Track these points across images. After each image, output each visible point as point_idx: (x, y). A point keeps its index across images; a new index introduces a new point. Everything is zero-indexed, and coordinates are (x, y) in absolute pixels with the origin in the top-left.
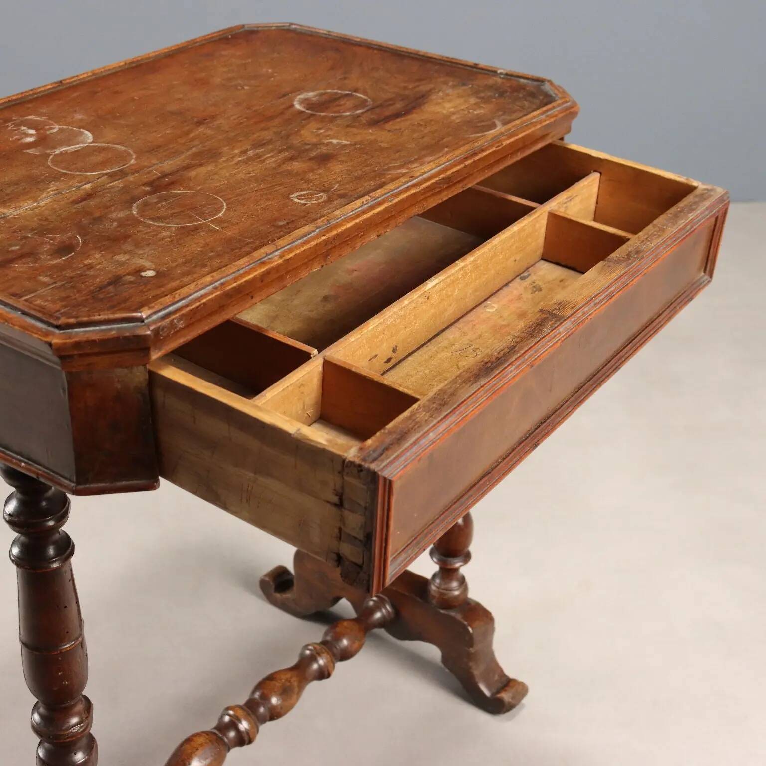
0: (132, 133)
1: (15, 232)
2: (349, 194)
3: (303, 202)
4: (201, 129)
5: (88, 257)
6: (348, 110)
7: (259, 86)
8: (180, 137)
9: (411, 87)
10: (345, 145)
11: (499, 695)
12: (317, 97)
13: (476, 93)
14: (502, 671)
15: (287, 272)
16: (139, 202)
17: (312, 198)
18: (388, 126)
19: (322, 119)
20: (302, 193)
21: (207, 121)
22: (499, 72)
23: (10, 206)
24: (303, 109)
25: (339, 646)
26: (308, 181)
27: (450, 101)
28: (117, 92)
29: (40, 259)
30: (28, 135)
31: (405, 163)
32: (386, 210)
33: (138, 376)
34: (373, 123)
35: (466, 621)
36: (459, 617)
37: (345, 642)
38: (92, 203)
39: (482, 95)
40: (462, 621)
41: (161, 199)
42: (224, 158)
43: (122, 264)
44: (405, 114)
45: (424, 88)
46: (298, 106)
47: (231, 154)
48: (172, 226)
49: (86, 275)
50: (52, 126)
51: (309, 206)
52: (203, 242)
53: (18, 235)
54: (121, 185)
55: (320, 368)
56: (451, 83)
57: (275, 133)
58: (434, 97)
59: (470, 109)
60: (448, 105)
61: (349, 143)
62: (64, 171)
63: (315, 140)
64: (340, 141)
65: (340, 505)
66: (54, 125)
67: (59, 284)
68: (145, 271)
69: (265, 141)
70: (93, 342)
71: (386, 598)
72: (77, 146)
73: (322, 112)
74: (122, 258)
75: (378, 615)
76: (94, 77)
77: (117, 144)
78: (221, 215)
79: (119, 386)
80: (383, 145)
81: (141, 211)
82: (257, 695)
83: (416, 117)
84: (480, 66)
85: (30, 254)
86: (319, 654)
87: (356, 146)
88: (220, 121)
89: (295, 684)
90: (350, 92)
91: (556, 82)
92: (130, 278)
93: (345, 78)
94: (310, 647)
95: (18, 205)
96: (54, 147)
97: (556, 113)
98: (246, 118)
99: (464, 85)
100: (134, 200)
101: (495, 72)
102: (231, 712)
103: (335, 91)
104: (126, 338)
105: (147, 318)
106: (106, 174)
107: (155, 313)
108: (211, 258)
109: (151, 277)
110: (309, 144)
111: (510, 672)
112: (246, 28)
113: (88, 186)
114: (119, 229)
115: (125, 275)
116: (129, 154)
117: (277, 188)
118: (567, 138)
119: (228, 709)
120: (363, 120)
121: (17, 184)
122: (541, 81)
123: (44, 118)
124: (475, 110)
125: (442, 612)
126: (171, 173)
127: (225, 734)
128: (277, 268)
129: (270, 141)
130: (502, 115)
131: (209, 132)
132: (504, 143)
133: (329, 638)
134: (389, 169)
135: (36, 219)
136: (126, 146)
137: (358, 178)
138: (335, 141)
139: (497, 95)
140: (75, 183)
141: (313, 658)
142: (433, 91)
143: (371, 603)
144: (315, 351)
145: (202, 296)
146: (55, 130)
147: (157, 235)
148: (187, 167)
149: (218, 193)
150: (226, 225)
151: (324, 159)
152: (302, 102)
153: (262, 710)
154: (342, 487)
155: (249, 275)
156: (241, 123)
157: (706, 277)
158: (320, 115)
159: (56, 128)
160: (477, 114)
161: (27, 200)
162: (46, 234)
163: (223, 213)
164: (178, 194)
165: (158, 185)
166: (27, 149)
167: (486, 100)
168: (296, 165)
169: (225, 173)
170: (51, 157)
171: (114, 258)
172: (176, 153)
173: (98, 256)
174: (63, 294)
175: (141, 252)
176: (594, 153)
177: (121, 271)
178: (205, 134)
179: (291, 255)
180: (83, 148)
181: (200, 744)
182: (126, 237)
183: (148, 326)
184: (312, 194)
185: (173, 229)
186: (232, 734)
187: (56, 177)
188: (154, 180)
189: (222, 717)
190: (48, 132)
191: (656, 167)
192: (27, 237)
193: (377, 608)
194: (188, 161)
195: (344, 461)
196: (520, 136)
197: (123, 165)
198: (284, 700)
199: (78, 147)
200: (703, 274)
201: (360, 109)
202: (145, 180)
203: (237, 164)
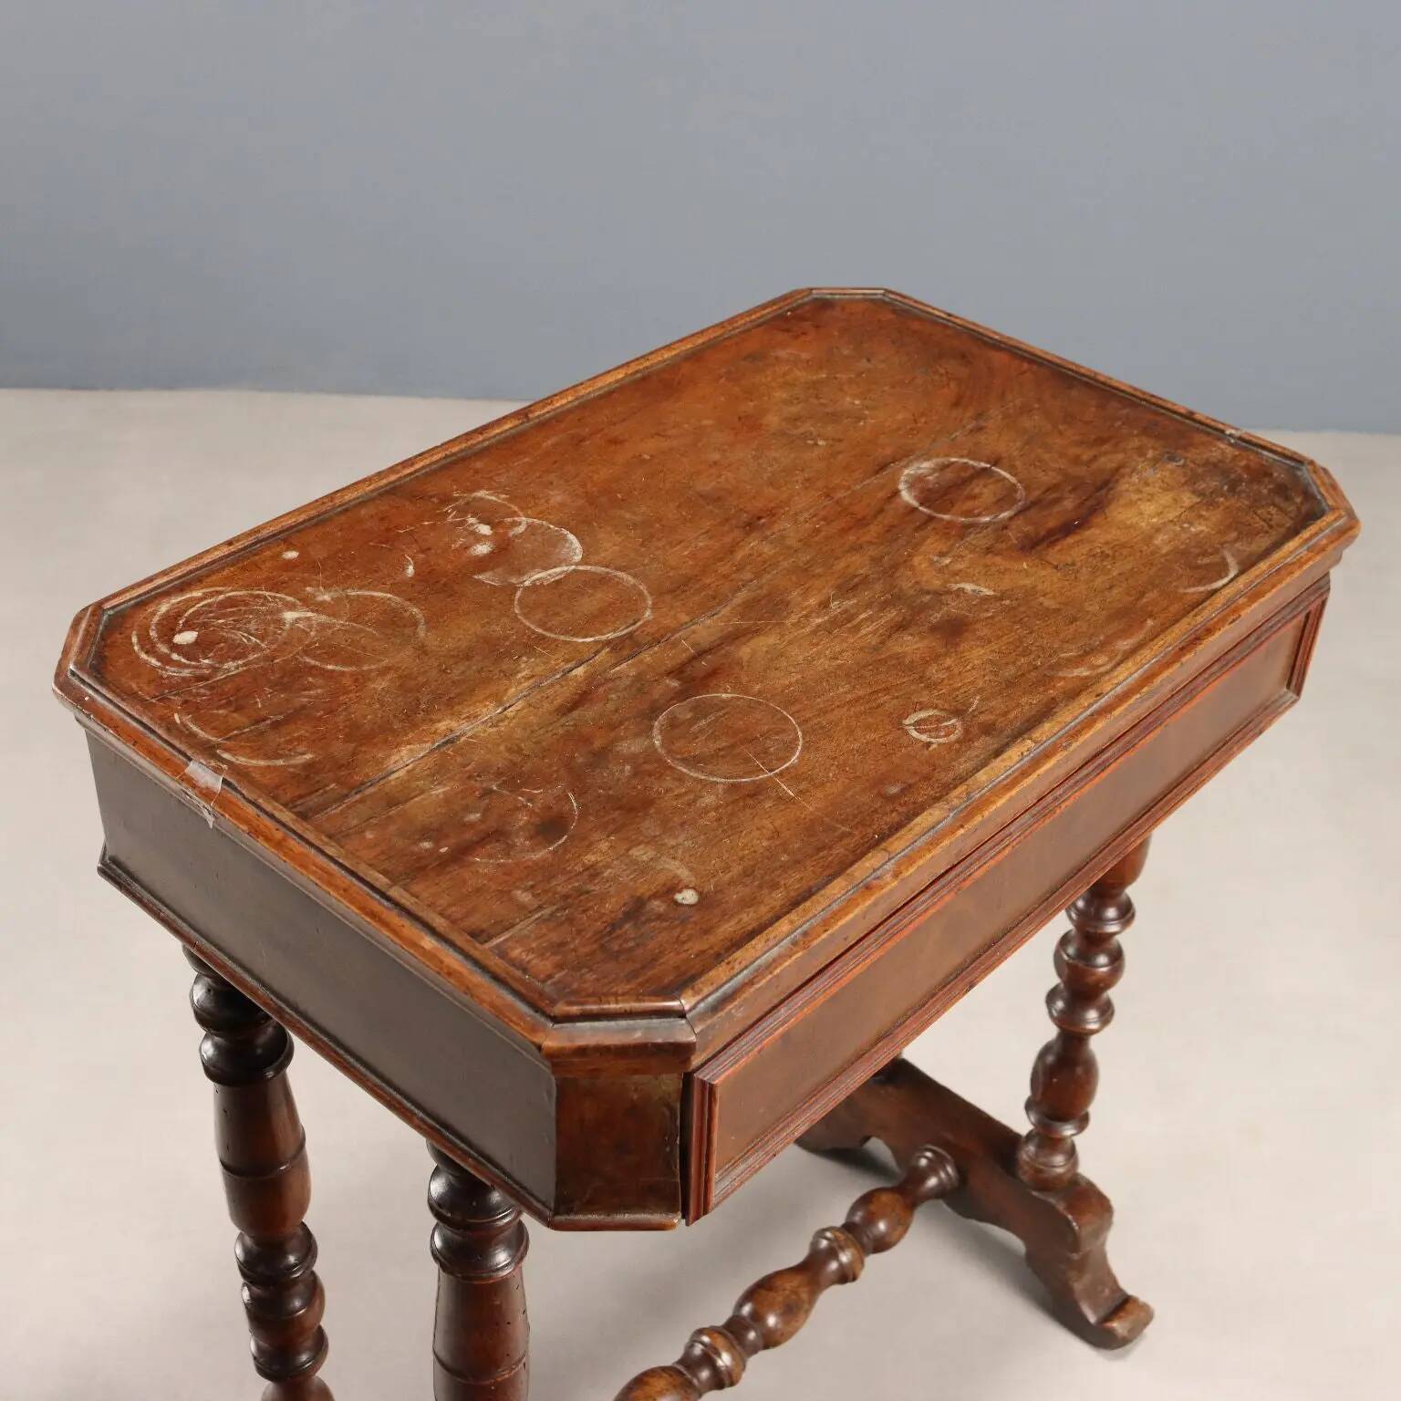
0: (642, 545)
1: (470, 777)
2: (998, 725)
3: (924, 738)
4: (753, 543)
5: (589, 847)
6: (987, 510)
7: (840, 441)
8: (721, 560)
9: (1085, 457)
10: (986, 599)
11: (1109, 1325)
12: (936, 475)
13: (1191, 481)
14: (1115, 1281)
16: (663, 718)
17: (937, 729)
18: (1054, 554)
19: (947, 531)
20: (923, 715)
21: (763, 521)
22: (1228, 432)
23: (460, 713)
24: (915, 503)
25: (871, 1232)
26: (931, 686)
27: (1151, 498)
28: (615, 441)
29: (513, 846)
30: (479, 538)
31: (1087, 653)
33: (667, 1084)
34: (1033, 545)
35: (1072, 1214)
36: (1061, 1207)
37: (882, 1226)
38: (588, 713)
39: (1202, 486)
40: (1065, 1213)
41: (700, 711)
42: (794, 618)
43: (644, 869)
44: (1078, 527)
45: (1107, 462)
46: (906, 495)
47: (803, 609)
48: (719, 780)
49: (588, 892)
50: (516, 519)
51: (935, 749)
52: (770, 826)
53: (478, 785)
54: (633, 673)
56: (1150, 454)
57: (873, 559)
58: (1123, 486)
59: (1185, 523)
60: (1148, 508)
61: (991, 593)
62: (540, 631)
63: (936, 583)
64: (977, 588)
66: (519, 516)
67: (547, 912)
68: (680, 891)
69: (856, 580)
70: (604, 1049)
71: (949, 1157)
72: (558, 570)
73: (945, 514)
74: (642, 853)
75: (932, 1182)
76: (576, 403)
77: (621, 570)
78: (794, 759)
79: (636, 1097)
80: (1048, 603)
81: (668, 739)
82: (747, 1309)
83: (1098, 535)
84: (1197, 417)
85: (496, 835)
86: (842, 1248)
87: (1003, 602)
88: (784, 525)
89: (804, 1296)
90: (988, 466)
92: (657, 906)
93: (980, 429)
94: (829, 1234)
95: (472, 710)
96: (520, 572)
97: (1324, 542)
98: (824, 519)
99: (1172, 459)
100: (654, 711)
101: (1223, 431)
102: (706, 1339)
103: (965, 460)
104: (656, 1044)
105: (690, 1010)
106: (608, 643)
107: (703, 999)
108: (784, 868)
109: (690, 906)
110: (928, 593)
111: (1129, 1285)
112: (815, 294)
113: (580, 671)
114: (634, 782)
115: (650, 898)
116: (641, 596)
117: (884, 698)
119: (701, 1332)
120: (1013, 535)
121: (468, 658)
122: (1297, 460)
123: (501, 498)
124: (1191, 524)
125: (1035, 1193)
126: (710, 649)
127: (695, 1376)
129: (865, 581)
130: (1236, 540)
131: (767, 550)
132: (1243, 613)
133: (857, 1218)
134: (1059, 666)
135: (502, 748)
136: (635, 576)
137: (1010, 684)
138: (969, 587)
139: (1226, 488)
140: (557, 660)
141: (832, 1253)
142: (1122, 471)
143: (923, 1162)
145: (774, 960)
146: (521, 529)
147: (694, 801)
148: (736, 636)
149: (789, 703)
150: (803, 786)
151: (954, 630)
152: (912, 485)
153: (752, 1335)
155: (847, 914)
156: (818, 531)
158: (942, 520)
159: (523, 523)
160: (1197, 534)
161: (486, 699)
162: (520, 786)
163: (798, 754)
164: (723, 701)
165: (692, 678)
166: (479, 573)
167: (1209, 500)
168: (910, 644)
169: (798, 654)
170: (518, 594)
171: (630, 852)
172: (717, 599)
173: (604, 846)
174: (554, 937)
175: (673, 842)
177: (643, 889)
178: (760, 555)
179: (911, 870)
180: (569, 575)
181: (657, 1392)
182: (646, 803)
183: (691, 1025)
184: (939, 720)
185: (720, 788)
186: (705, 1374)
187: (531, 645)
188: (684, 665)
189: (691, 1346)
190: (511, 534)
192: (492, 791)
193: (932, 1169)
194: (736, 621)
197: (634, 624)
198: (787, 1323)
199: (560, 574)
201: (1007, 510)
202: (669, 664)
203: (814, 632)
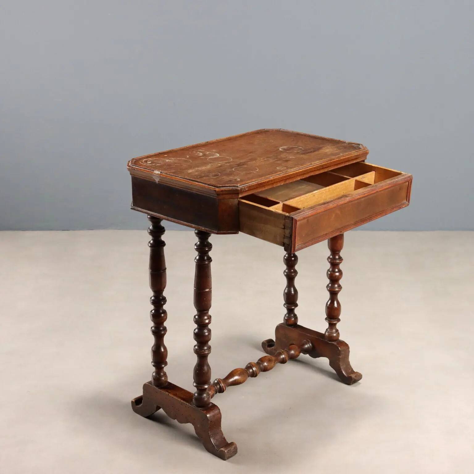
0: (230, 155)
2: (293, 167)
3: (280, 169)
5: (222, 177)
6: (296, 151)
7: (269, 145)
8: (245, 156)
9: (317, 146)
10: (294, 158)
11: (350, 375)
12: (287, 148)
13: (337, 147)
14: (352, 369)
15: (274, 182)
16: (234, 168)
18: (307, 154)
19: (287, 153)
20: (280, 167)
21: (253, 152)
22: (346, 142)
25: (291, 352)
26: (282, 165)
27: (328, 149)
28: (225, 145)
29: (210, 177)
30: (200, 154)
31: (310, 162)
32: (302, 171)
33: (235, 201)
34: (302, 154)
35: (338, 345)
36: (336, 344)
37: (293, 352)
38: (221, 168)
41: (240, 168)
42: (258, 160)
44: (313, 152)
45: (321, 146)
46: (280, 150)
47: (260, 159)
49: (222, 180)
50: (206, 152)
52: (252, 175)
53: (203, 173)
54: (229, 165)
55: (282, 206)
56: (330, 145)
57: (273, 155)
59: (334, 151)
62: (212, 162)
63: (285, 157)
65: (284, 228)
68: (237, 179)
69: (270, 157)
70: (226, 191)
71: (310, 341)
72: (215, 157)
73: (288, 151)
74: (231, 177)
75: (306, 346)
77: (227, 157)
79: (230, 204)
80: (305, 158)
81: (235, 170)
83: (317, 153)
84: (340, 141)
85: (207, 176)
86: (283, 353)
87: (297, 158)
88: (257, 152)
89: (273, 359)
90: (297, 147)
91: (364, 145)
92: (234, 180)
93: (297, 143)
95: (201, 167)
96: (209, 157)
97: (361, 152)
99: (334, 145)
103: (293, 146)
104: (234, 190)
105: (239, 186)
106: (224, 162)
107: (241, 185)
108: (254, 178)
109: (239, 180)
110: (283, 158)
113: (219, 165)
114: (230, 173)
116: (230, 159)
117: (273, 166)
118: (366, 161)
120: (300, 153)
121: (199, 163)
122: (359, 144)
123: (204, 151)
125: (330, 342)
126: (243, 163)
128: (272, 180)
129: (272, 157)
130: (343, 152)
132: (341, 158)
135: (207, 170)
136: (229, 157)
138: (291, 157)
139: (344, 148)
140: (215, 164)
141: (281, 354)
142: (324, 147)
143: (304, 342)
144: (281, 202)
145: (252, 184)
147: (240, 174)
148: (247, 162)
149: (256, 167)
150: (258, 172)
151: (287, 161)
152: (281, 149)
153: (261, 366)
154: (285, 223)
156: (263, 153)
157: (407, 202)
159: (208, 153)
160: (336, 152)
161: (204, 167)
162: (210, 173)
163: (257, 170)
164: (245, 167)
165: (239, 165)
166: (200, 157)
167: (340, 149)
168: (279, 162)
169: (259, 163)
170: (208, 159)
171: (229, 177)
172: (244, 159)
173: (225, 177)
175: (236, 176)
176: (373, 165)
177: (231, 179)
178: (252, 155)
179: (276, 178)
180: (217, 157)
182: (232, 174)
183: (239, 188)
184: (282, 167)
185: (244, 173)
186: (251, 370)
187: (210, 163)
190: (206, 154)
191: (391, 169)
192: (205, 173)
193: (306, 343)
194: (248, 160)
195: (285, 216)
196: (347, 157)
197: (229, 161)
200: (406, 201)
201: (300, 151)
202: (236, 164)
203: (262, 161)
